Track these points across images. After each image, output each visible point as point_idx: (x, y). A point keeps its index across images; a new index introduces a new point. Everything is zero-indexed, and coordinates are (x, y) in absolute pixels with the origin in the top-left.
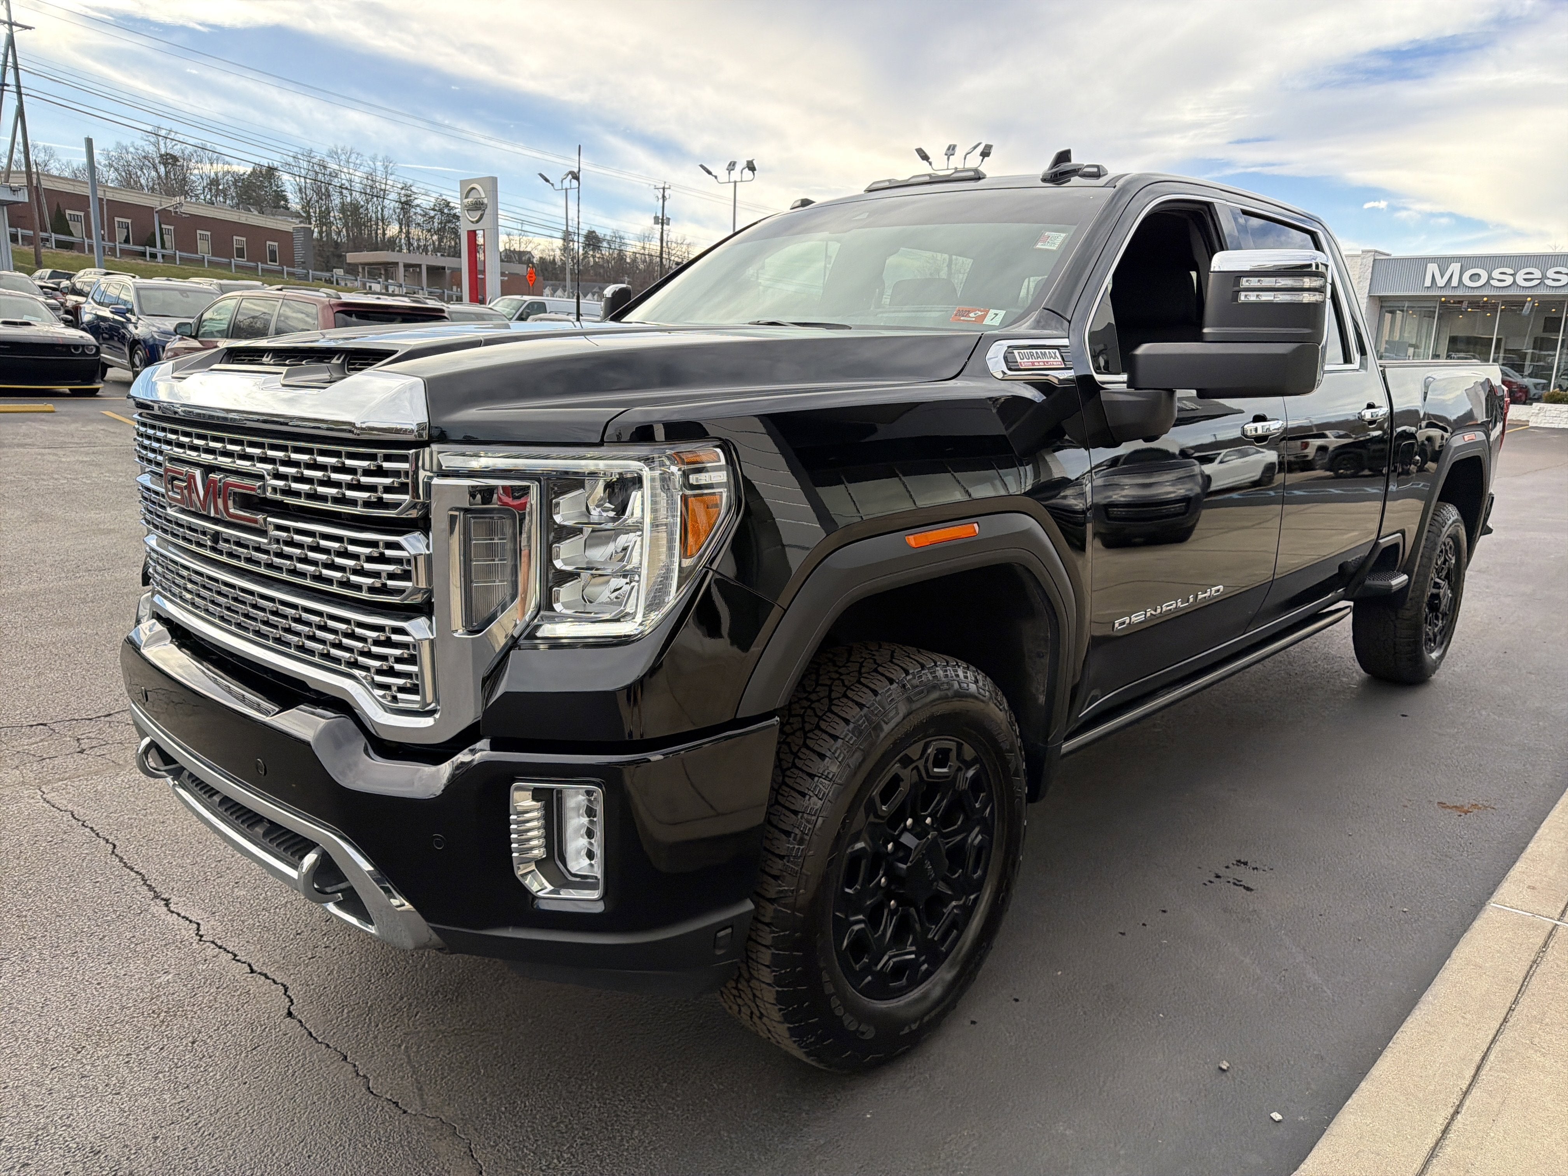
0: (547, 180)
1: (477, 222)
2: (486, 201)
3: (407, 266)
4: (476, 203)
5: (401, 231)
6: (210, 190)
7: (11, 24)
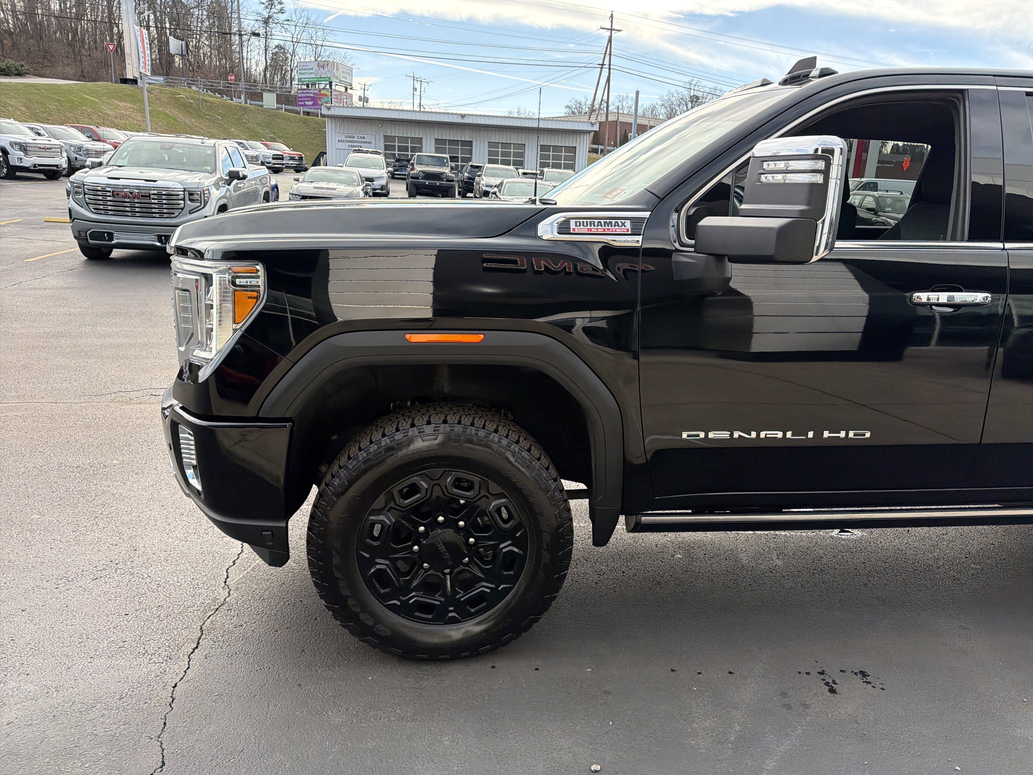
7: (611, 30)
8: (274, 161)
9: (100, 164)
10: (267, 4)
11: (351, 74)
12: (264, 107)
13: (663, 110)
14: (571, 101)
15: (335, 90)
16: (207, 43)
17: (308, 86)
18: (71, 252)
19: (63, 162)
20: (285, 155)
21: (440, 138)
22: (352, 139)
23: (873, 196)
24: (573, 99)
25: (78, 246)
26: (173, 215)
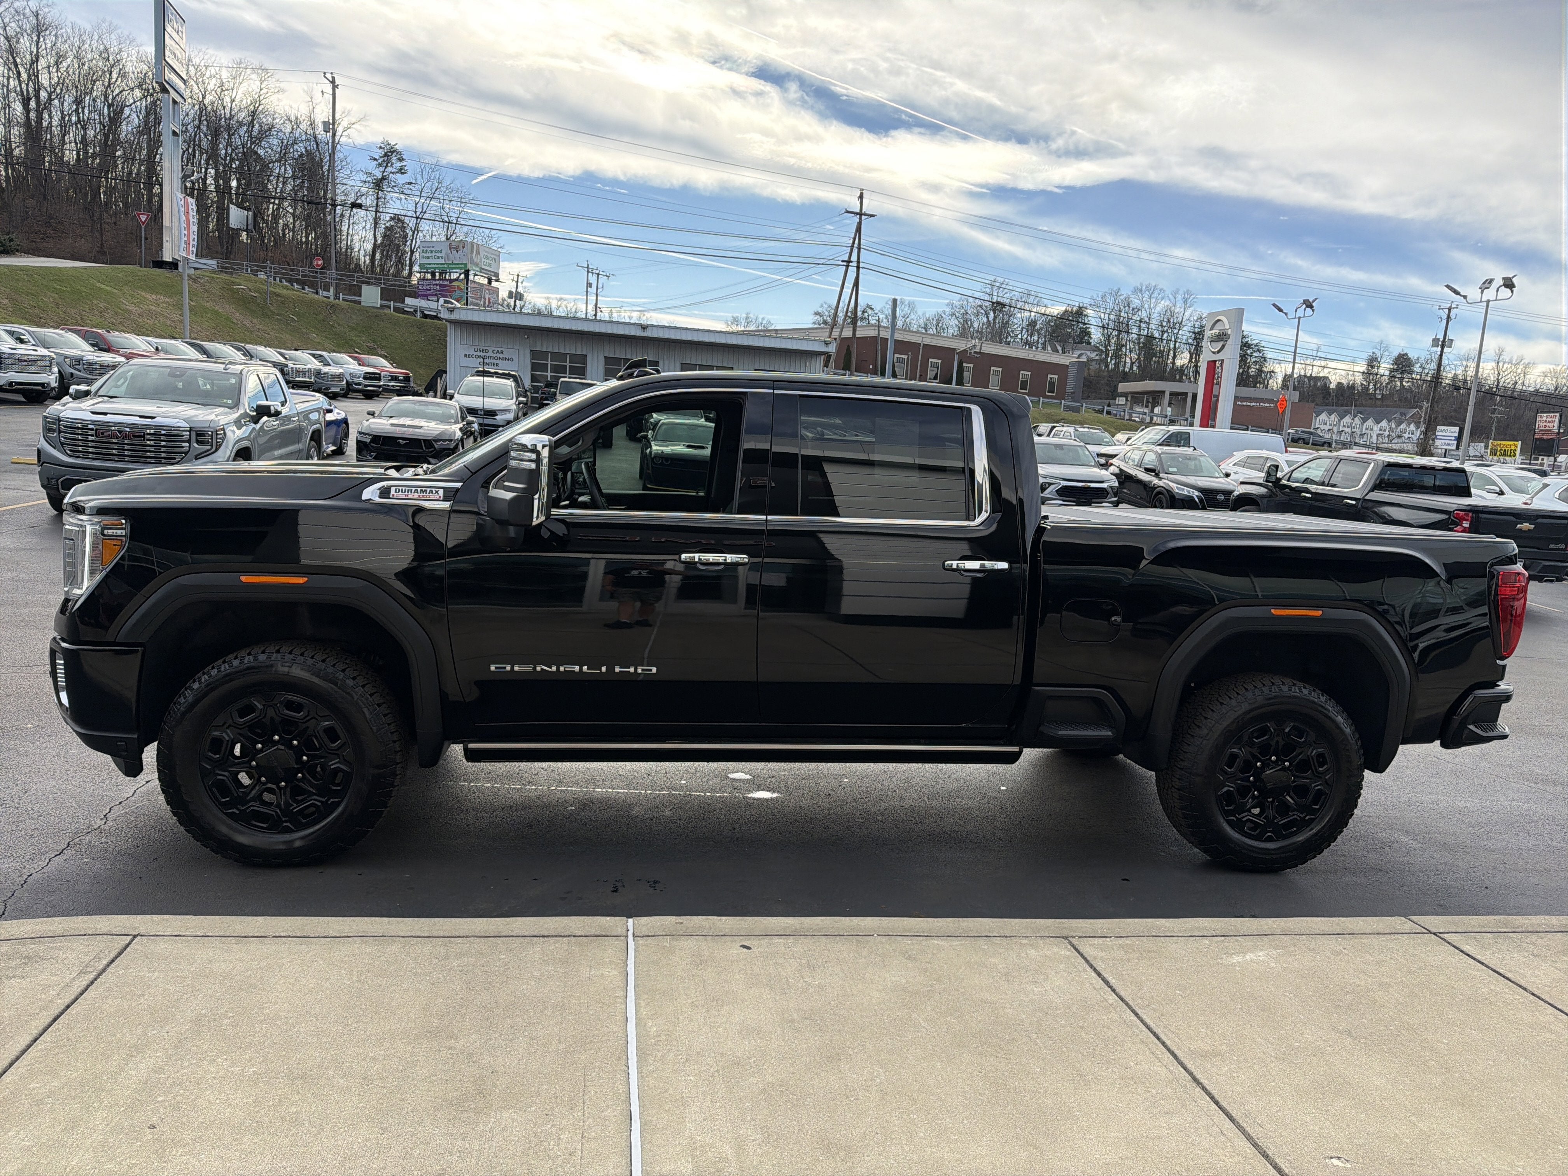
0: (1280, 310)
1: (1219, 352)
2: (1229, 332)
3: (1172, 394)
4: (1219, 334)
5: (1190, 361)
6: (1027, 331)
7: (861, 214)
8: (367, 382)
9: (87, 394)
10: (380, 161)
11: (497, 260)
12: (363, 304)
13: (954, 322)
14: (822, 306)
15: (474, 282)
16: (291, 211)
17: (433, 274)
18: (37, 505)
19: (51, 379)
20: (383, 374)
21: (612, 355)
22: (484, 354)
23: (1156, 452)
24: (826, 303)
25: (46, 497)
26: (173, 461)
